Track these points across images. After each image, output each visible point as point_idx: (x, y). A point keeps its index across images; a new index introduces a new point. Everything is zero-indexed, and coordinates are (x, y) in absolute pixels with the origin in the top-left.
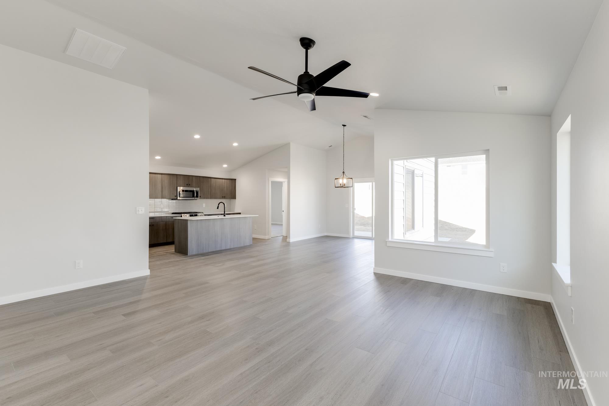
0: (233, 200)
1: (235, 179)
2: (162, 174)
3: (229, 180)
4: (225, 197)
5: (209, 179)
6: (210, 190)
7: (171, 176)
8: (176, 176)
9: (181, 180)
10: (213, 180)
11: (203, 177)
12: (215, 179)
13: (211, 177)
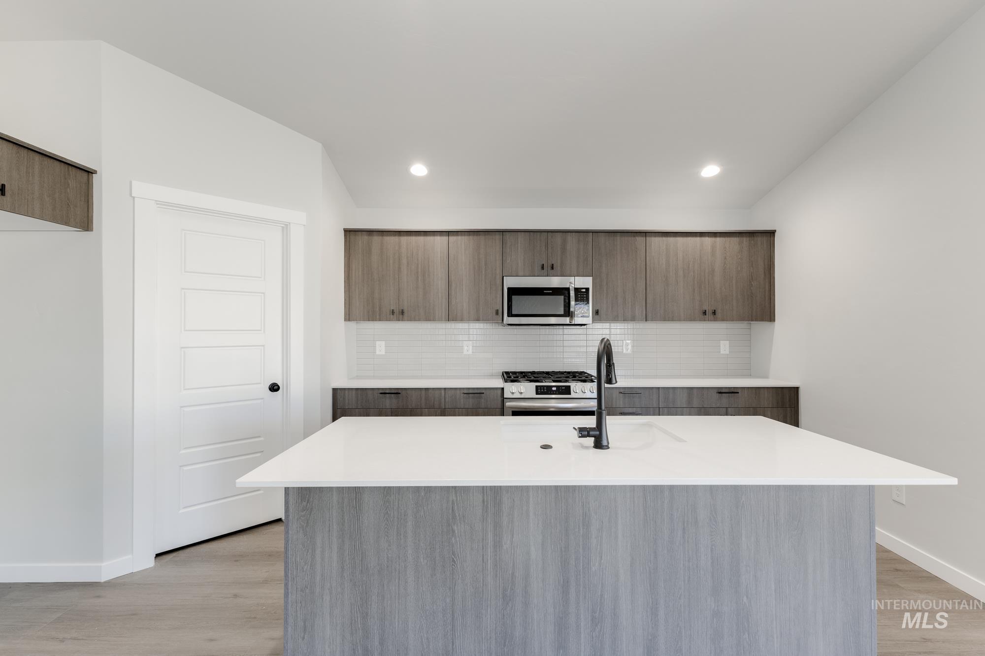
0: (760, 327)
1: (772, 233)
2: (449, 233)
3: (735, 240)
4: (714, 313)
5: (640, 240)
6: (641, 285)
7: (482, 238)
8: (498, 237)
9: (518, 249)
10: (655, 241)
11: (613, 233)
12: (664, 238)
13: (646, 232)
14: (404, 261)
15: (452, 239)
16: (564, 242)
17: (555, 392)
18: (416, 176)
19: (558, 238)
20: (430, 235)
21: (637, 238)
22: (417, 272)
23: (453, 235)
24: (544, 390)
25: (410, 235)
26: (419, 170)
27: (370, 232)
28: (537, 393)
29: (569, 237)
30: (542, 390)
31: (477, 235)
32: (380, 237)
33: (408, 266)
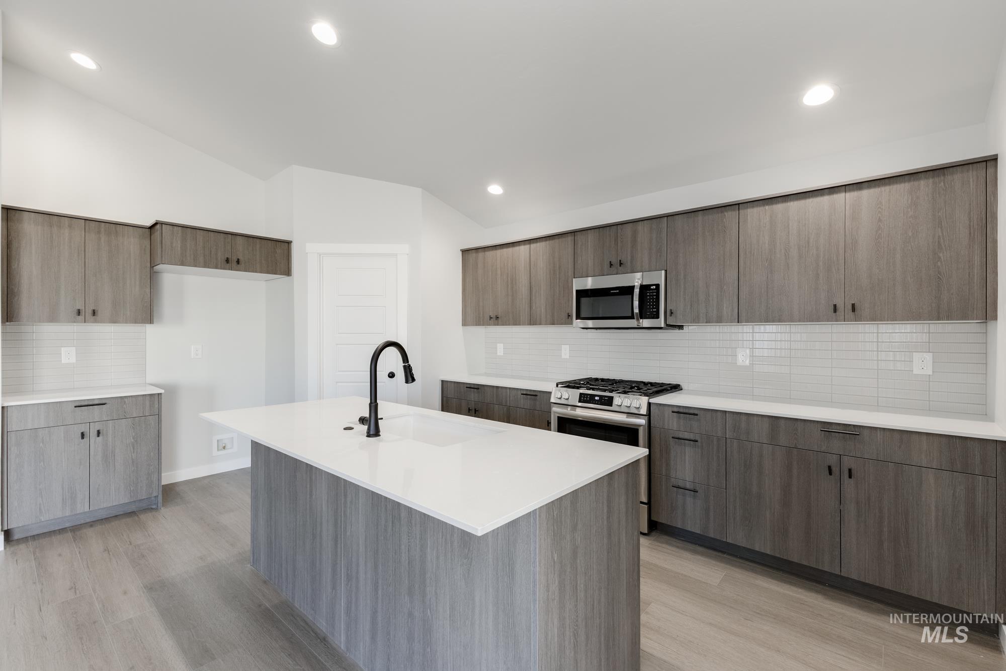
1: (990, 162)
2: (530, 241)
4: (853, 308)
5: (730, 215)
6: (731, 275)
7: (556, 242)
8: (570, 239)
9: (588, 248)
10: (752, 213)
11: (693, 213)
12: (767, 207)
13: (739, 204)
14: (499, 272)
15: (533, 246)
16: (635, 234)
17: (597, 402)
18: (492, 194)
19: (628, 229)
20: (517, 246)
21: (726, 213)
22: (508, 281)
23: (533, 243)
24: (587, 399)
25: (503, 248)
26: (495, 189)
27: (477, 249)
28: (580, 401)
29: (640, 226)
30: (585, 399)
31: (552, 240)
32: (483, 253)
33: (501, 276)
